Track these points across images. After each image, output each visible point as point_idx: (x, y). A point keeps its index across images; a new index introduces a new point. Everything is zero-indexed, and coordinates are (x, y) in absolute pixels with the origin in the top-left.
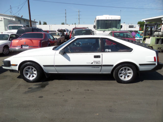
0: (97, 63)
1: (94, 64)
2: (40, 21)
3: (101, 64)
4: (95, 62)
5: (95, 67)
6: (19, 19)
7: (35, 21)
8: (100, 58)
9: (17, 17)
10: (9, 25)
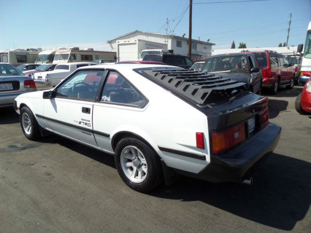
0: (86, 124)
1: (82, 125)
2: (233, 42)
3: (91, 128)
4: (84, 121)
5: (86, 132)
6: (179, 40)
7: (209, 42)
8: (89, 113)
9: (174, 36)
10: (143, 51)
